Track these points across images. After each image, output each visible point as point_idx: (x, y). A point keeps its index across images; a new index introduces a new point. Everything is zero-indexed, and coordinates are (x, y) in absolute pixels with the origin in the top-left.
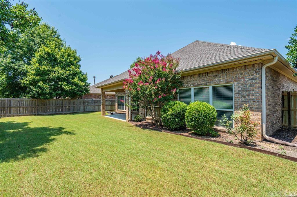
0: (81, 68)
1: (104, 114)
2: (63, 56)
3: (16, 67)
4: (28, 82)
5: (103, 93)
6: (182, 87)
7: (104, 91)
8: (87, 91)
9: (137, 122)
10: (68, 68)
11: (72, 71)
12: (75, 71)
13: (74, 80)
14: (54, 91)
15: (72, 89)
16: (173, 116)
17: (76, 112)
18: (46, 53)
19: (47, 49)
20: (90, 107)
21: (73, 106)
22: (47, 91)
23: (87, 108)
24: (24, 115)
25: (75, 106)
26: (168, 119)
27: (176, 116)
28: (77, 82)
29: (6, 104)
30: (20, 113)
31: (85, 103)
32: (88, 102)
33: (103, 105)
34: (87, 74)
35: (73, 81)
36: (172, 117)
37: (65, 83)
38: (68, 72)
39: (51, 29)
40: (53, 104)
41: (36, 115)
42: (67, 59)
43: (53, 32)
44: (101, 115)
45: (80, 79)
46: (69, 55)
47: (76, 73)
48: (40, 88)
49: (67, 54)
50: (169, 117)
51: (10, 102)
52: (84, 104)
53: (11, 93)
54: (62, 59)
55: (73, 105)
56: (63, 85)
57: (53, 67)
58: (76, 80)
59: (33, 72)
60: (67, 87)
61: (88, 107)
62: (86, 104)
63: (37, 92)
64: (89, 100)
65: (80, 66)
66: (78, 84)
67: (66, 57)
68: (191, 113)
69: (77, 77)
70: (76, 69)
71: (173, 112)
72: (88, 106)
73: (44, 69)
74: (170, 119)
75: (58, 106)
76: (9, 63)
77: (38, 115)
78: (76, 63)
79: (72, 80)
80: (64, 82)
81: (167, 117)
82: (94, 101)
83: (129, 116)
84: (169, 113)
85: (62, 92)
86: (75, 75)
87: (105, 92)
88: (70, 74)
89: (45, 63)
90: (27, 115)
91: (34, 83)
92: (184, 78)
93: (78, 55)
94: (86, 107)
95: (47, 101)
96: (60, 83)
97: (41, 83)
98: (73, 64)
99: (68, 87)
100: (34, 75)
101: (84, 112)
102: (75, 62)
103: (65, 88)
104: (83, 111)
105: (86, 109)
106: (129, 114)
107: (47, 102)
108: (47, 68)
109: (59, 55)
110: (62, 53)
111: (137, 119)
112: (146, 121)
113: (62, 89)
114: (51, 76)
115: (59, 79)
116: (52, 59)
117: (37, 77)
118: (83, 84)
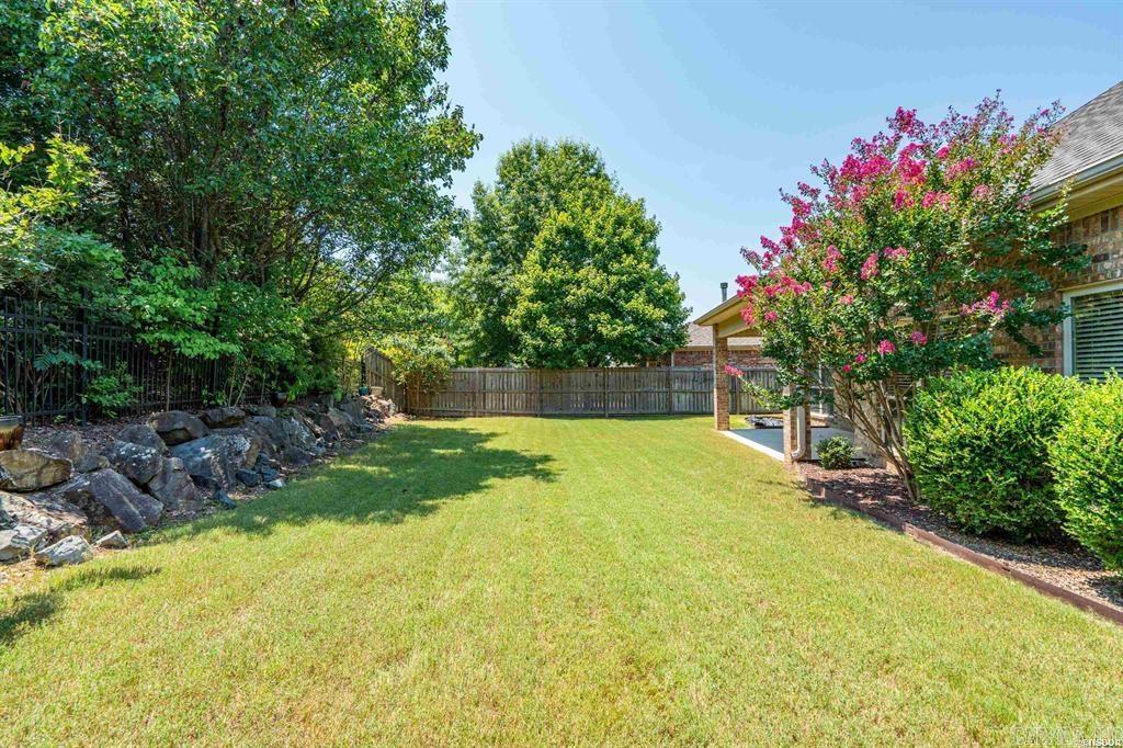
0: (661, 260)
1: (724, 424)
2: (602, 228)
3: (499, 283)
4: (518, 321)
5: (721, 342)
6: (1095, 279)
7: (721, 335)
8: (679, 338)
9: (828, 468)
10: (616, 265)
11: (627, 272)
12: (637, 273)
13: (633, 302)
14: (580, 342)
15: (623, 335)
16: (966, 452)
17: (643, 412)
18: (559, 232)
19: (563, 218)
21: (635, 392)
22: (559, 343)
23: (682, 401)
24: (512, 415)
26: (938, 469)
27: (985, 454)
28: (641, 307)
29: (477, 382)
30: (504, 409)
31: (672, 382)
32: (684, 380)
33: (718, 388)
34: (678, 276)
35: (628, 306)
36: (961, 458)
37: (604, 317)
38: (614, 279)
39: (582, 153)
41: (536, 416)
42: (615, 234)
43: (588, 159)
44: (713, 427)
45: (653, 299)
46: (620, 222)
47: (642, 279)
48: (544, 337)
49: (612, 220)
50: (939, 456)
51: (485, 377)
52: (668, 385)
53: (491, 355)
54: (598, 239)
56: (599, 322)
57: (577, 271)
58: (638, 303)
59: (529, 292)
60: (609, 329)
61: (683, 396)
62: (676, 386)
63: (536, 348)
64: (686, 369)
65: (656, 252)
66: (645, 315)
67: (611, 231)
68: (1084, 442)
69: (643, 292)
70: (640, 266)
71: (966, 429)
72: (685, 392)
73: (552, 277)
74: (950, 466)
75: (592, 389)
76: (485, 275)
77: (543, 416)
78: (642, 245)
79: (627, 302)
80: (603, 313)
81: (931, 457)
82: (705, 375)
83: (793, 438)
84: (938, 433)
85: (598, 346)
86: (634, 286)
87: (725, 339)
88: (621, 285)
89: (558, 260)
90: (518, 415)
91: (530, 321)
92: (1105, 221)
93: (648, 216)
94: (675, 398)
95: (563, 375)
96: (592, 317)
97: (543, 322)
98: (629, 250)
99: (615, 329)
100: (532, 300)
101: (670, 413)
102: (638, 241)
103: (604, 330)
104: (665, 411)
105: (677, 404)
106: (793, 428)
107: (564, 380)
108: (559, 276)
109: (593, 227)
110: (599, 220)
111: (828, 455)
112: (883, 467)
113: (600, 338)
114: (569, 299)
115: (592, 304)
116: (574, 246)
117: (535, 305)
118: (660, 313)
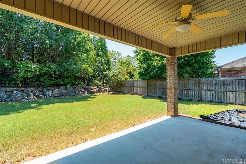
17: (186, 98)
20: (214, 92)
21: (183, 89)
24: (140, 95)
25: (185, 90)
29: (131, 84)
30: (138, 92)
32: (208, 84)
40: (160, 85)
51: (133, 82)
55: (183, 87)
61: (209, 92)
72: (210, 90)
77: (148, 96)
94: (203, 93)
104: (198, 99)
105: (204, 96)
107: (155, 83)
